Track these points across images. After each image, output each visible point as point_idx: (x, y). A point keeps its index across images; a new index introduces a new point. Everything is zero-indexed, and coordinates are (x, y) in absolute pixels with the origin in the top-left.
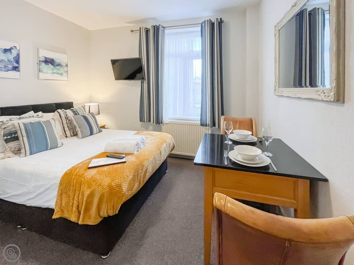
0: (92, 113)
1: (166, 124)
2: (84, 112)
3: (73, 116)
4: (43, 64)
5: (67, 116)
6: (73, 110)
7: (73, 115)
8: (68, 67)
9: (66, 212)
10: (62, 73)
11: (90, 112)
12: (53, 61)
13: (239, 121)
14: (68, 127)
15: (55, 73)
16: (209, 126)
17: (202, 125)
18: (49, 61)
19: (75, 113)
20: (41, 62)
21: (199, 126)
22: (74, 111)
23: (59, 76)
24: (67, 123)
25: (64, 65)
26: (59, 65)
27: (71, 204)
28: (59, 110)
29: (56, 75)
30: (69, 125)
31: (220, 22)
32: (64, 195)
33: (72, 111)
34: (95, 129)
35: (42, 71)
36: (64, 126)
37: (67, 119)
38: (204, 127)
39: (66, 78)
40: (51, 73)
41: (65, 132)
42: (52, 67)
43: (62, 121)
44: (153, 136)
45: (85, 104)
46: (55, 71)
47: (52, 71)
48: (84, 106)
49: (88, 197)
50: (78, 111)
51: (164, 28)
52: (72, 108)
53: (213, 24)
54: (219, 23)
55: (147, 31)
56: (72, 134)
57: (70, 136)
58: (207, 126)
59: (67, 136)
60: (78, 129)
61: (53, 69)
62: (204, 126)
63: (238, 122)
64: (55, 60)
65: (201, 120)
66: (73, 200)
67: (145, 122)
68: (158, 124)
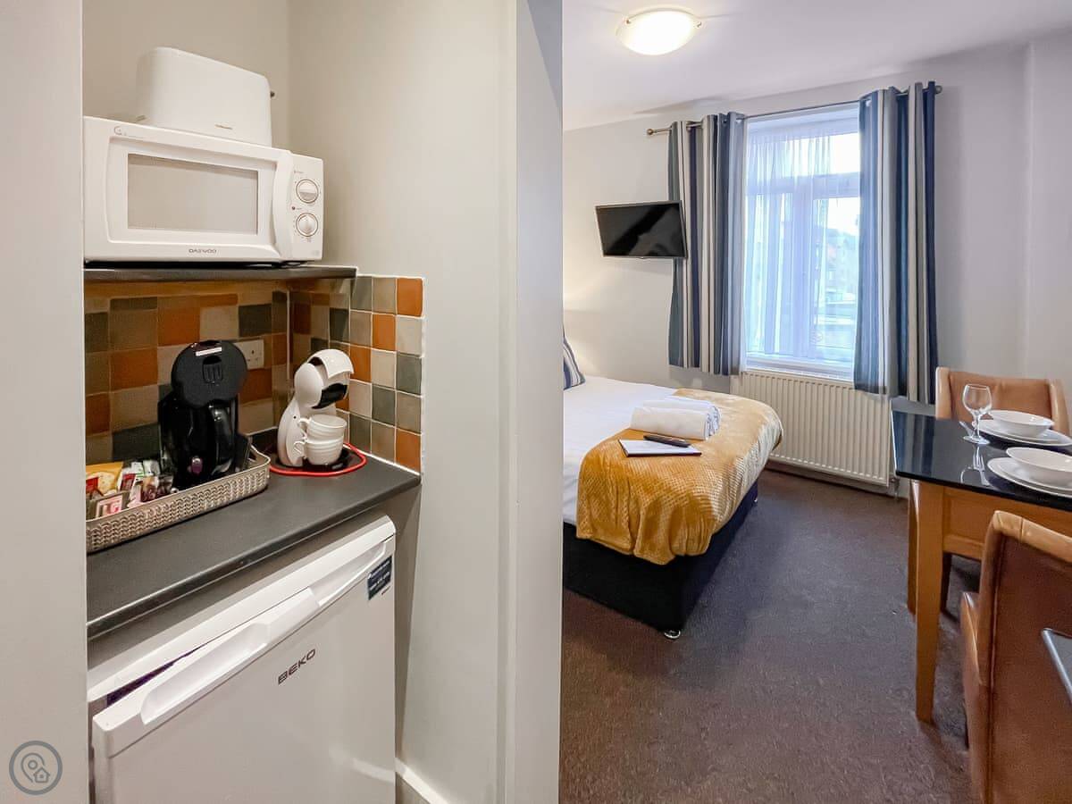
9: (600, 531)
13: (1001, 386)
16: (884, 393)
17: (858, 387)
21: (850, 389)
27: (613, 517)
31: (929, 94)
32: (592, 499)
34: (574, 375)
38: (869, 393)
44: (728, 405)
49: (649, 509)
51: (743, 118)
53: (901, 101)
54: (925, 95)
55: (694, 130)
58: (878, 393)
62: (867, 391)
63: (997, 387)
65: (858, 372)
66: (617, 511)
67: (682, 366)
68: (721, 375)
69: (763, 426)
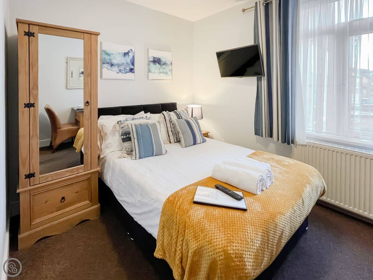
0: (195, 117)
1: (302, 145)
2: (187, 115)
3: (176, 120)
4: (152, 64)
5: (171, 119)
6: (176, 112)
7: (177, 118)
8: (172, 65)
9: (167, 255)
10: (167, 72)
11: (193, 117)
12: (160, 61)
14: (172, 131)
15: (161, 73)
18: (157, 61)
19: (179, 117)
20: (151, 62)
22: (177, 114)
23: (164, 75)
24: (171, 127)
25: (169, 63)
26: (165, 64)
28: (164, 112)
29: (162, 74)
30: (173, 129)
32: (166, 230)
33: (175, 114)
34: (199, 138)
35: (151, 71)
36: (168, 130)
37: (171, 122)
39: (170, 77)
40: (158, 73)
41: (169, 136)
42: (159, 66)
43: (166, 124)
44: (283, 166)
45: (188, 106)
46: (161, 71)
47: (158, 71)
48: (187, 108)
49: (194, 254)
50: (181, 114)
52: (175, 111)
55: (268, 5)
56: (176, 141)
57: (174, 142)
59: (171, 141)
60: (181, 135)
61: (159, 68)
64: (161, 59)
67: (262, 136)
68: (286, 143)
69: (307, 185)
